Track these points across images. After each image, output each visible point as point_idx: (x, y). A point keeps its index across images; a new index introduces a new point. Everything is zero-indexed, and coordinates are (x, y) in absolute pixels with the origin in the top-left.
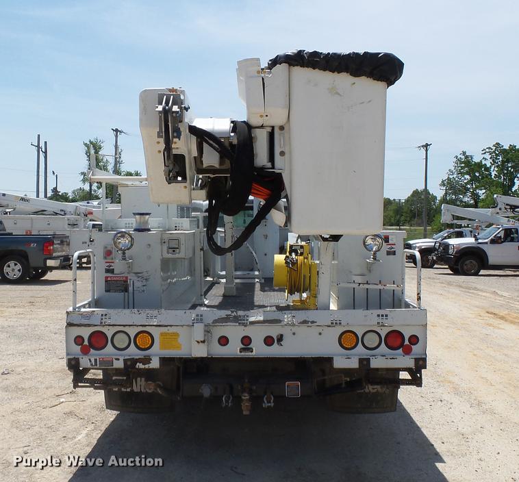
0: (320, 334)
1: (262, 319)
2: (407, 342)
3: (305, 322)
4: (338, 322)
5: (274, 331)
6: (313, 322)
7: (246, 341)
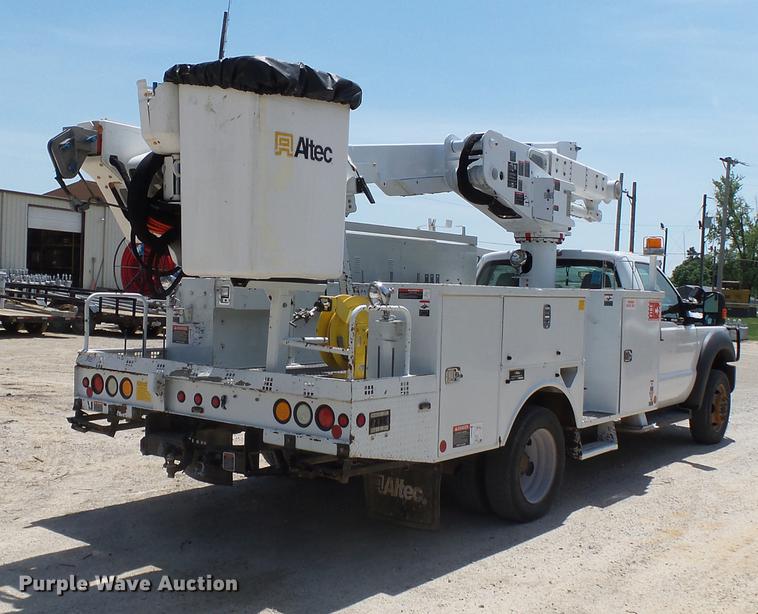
0: (257, 400)
1: (208, 375)
2: (336, 423)
3: (241, 383)
4: (269, 387)
5: (219, 391)
6: (248, 384)
7: (198, 398)
